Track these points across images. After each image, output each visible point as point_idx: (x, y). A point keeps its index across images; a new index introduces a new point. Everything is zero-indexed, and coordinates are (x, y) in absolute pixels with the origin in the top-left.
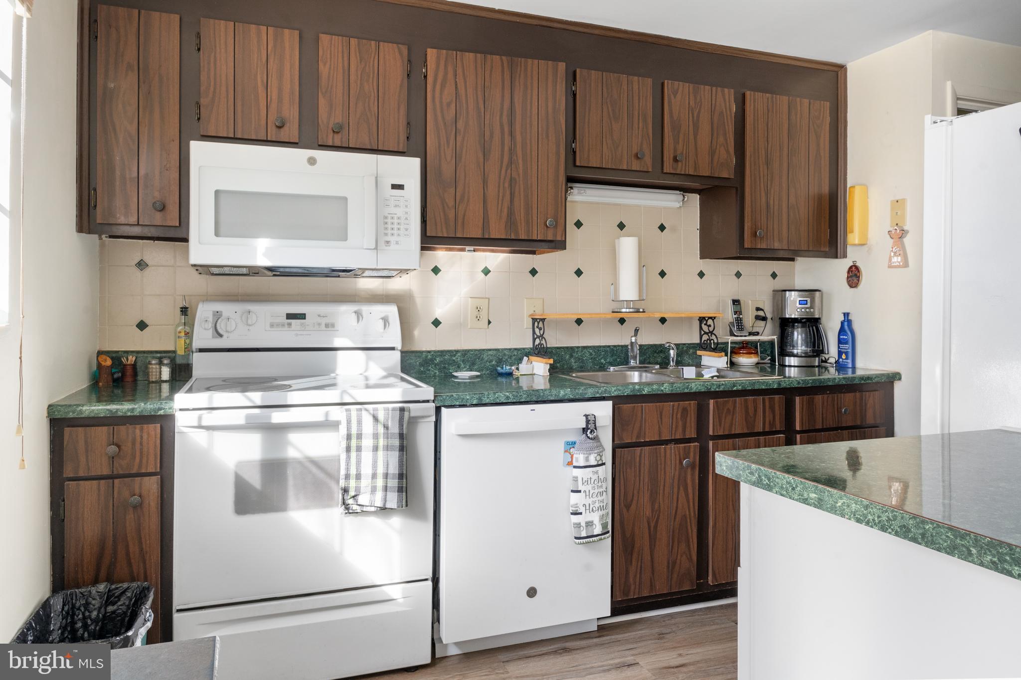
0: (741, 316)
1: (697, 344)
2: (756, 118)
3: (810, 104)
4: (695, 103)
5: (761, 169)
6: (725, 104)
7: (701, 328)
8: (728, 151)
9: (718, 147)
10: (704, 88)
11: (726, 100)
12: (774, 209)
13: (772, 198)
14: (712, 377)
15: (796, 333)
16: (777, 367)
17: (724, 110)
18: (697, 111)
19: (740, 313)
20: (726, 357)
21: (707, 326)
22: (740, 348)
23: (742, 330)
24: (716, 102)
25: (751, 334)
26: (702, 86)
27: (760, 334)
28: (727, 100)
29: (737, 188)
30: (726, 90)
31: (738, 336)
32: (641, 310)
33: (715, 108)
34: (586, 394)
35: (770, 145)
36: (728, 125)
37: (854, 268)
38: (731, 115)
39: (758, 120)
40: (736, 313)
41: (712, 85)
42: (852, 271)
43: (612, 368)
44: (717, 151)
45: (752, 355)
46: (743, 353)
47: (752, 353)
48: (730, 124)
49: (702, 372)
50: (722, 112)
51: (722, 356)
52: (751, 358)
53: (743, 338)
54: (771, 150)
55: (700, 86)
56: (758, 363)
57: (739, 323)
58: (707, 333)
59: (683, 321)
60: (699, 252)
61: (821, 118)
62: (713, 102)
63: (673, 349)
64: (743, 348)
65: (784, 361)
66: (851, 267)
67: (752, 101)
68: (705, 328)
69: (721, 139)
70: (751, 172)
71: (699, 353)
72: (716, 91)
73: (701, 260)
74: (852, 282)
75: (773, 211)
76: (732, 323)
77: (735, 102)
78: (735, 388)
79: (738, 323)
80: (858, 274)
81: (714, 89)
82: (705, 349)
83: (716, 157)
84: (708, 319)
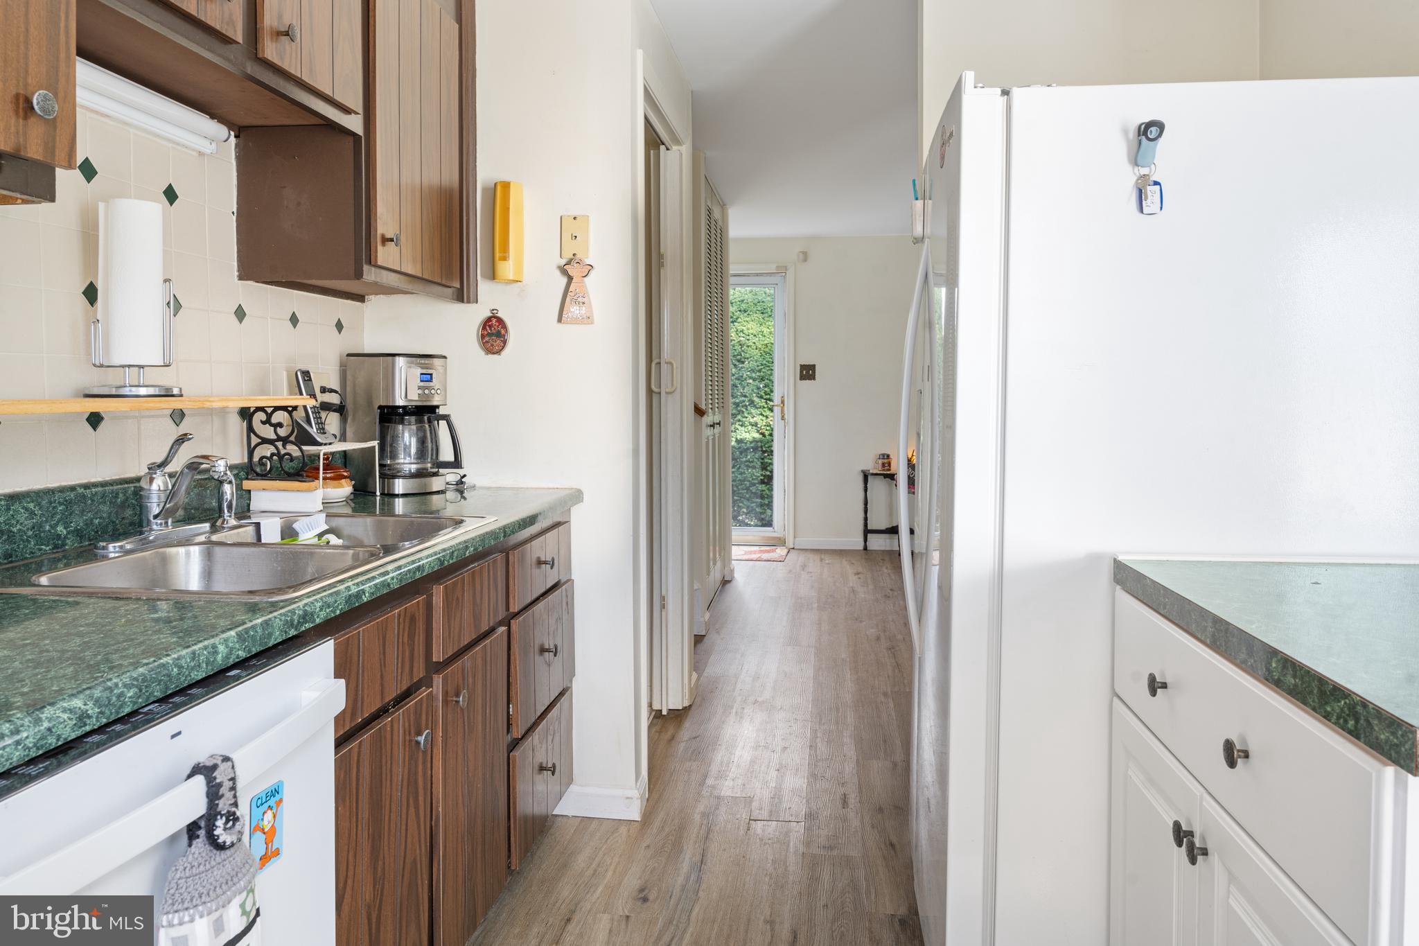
1: (243, 467)
7: (249, 429)
14: (320, 535)
15: (407, 435)
16: (378, 498)
21: (271, 425)
23: (324, 432)
29: (359, 139)
32: (176, 391)
34: (270, 635)
37: (494, 321)
42: (490, 326)
43: (111, 547)
45: (343, 481)
46: (327, 479)
47: (342, 477)
49: (294, 526)
51: (317, 488)
52: (344, 486)
57: (317, 419)
58: (270, 441)
59: (212, 416)
60: (235, 264)
61: (451, 50)
63: (230, 482)
65: (391, 486)
66: (489, 319)
68: (264, 430)
71: (247, 485)
73: (240, 281)
74: (492, 345)
76: (305, 419)
80: (503, 332)
82: (263, 475)
84: (273, 412)
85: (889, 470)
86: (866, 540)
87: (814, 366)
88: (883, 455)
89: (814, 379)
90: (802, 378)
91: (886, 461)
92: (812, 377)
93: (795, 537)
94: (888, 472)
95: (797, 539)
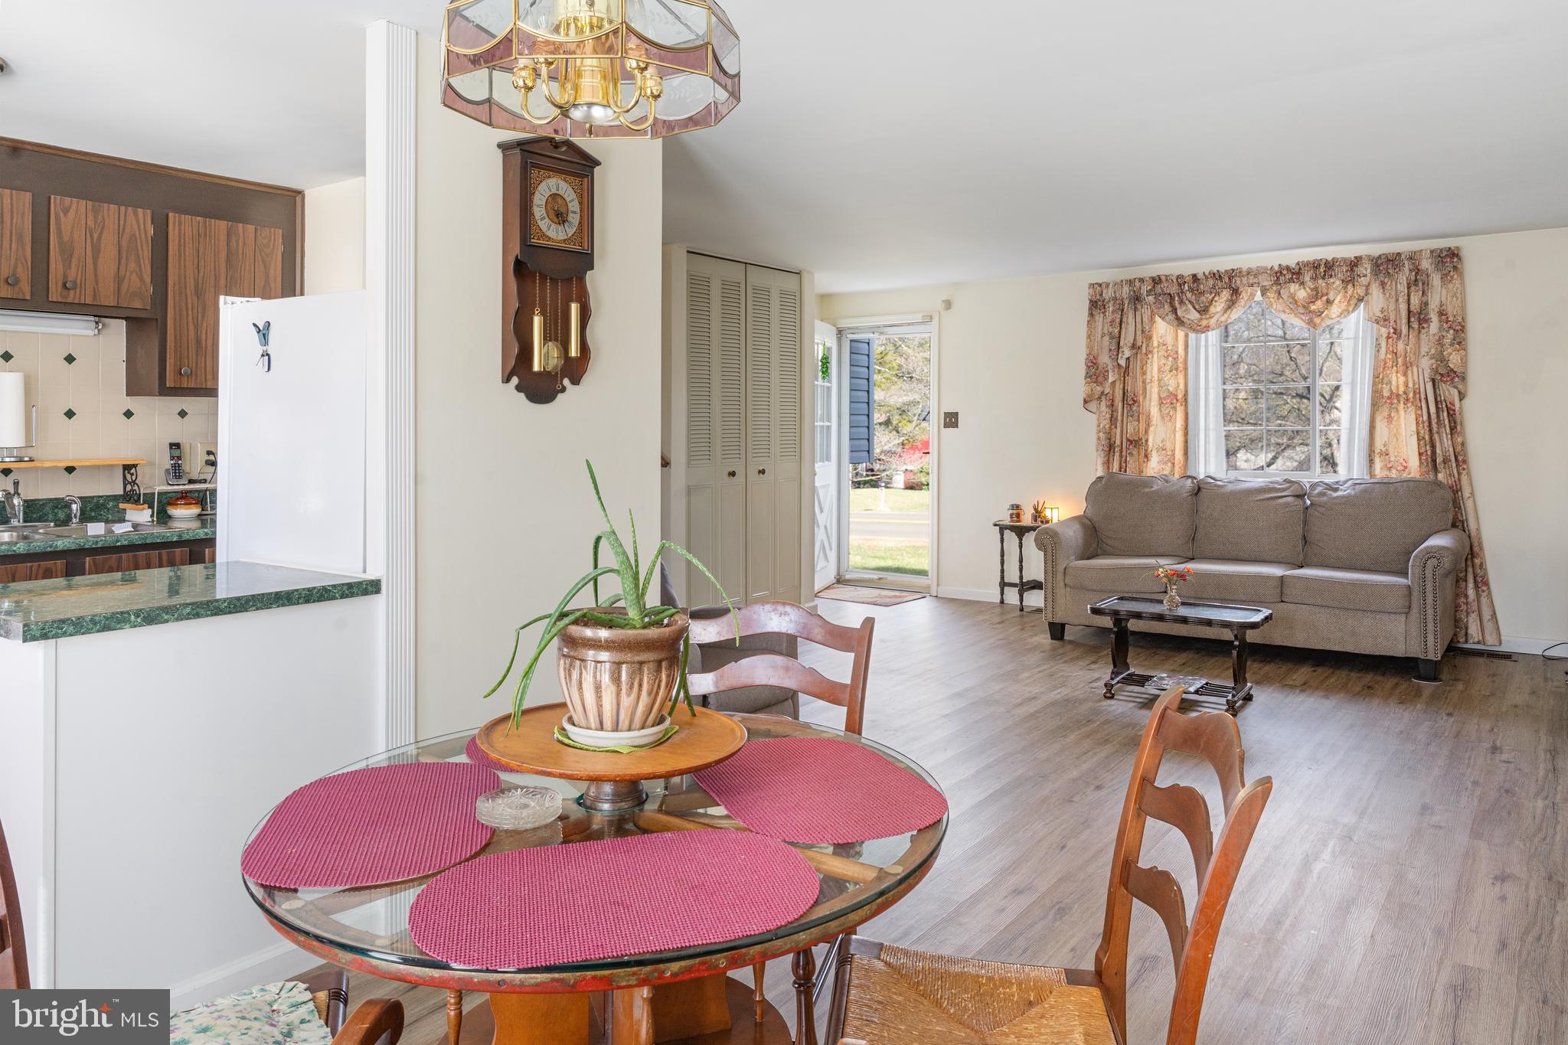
0: (180, 462)
1: (120, 496)
2: (182, 243)
3: (256, 230)
4: (95, 223)
5: (189, 301)
6: (139, 226)
7: (124, 476)
8: (142, 279)
9: (128, 274)
10: (109, 208)
11: (140, 223)
12: (206, 344)
13: (204, 332)
17: (137, 233)
18: (99, 232)
19: (179, 458)
20: (150, 510)
21: (131, 474)
22: (178, 499)
23: (179, 478)
24: (125, 223)
25: (191, 482)
26: (106, 205)
27: (208, 481)
28: (142, 223)
29: (157, 319)
30: (140, 211)
31: (173, 485)
33: (124, 229)
35: (201, 274)
36: (142, 250)
38: (147, 238)
39: (185, 246)
40: (172, 458)
41: (119, 205)
44: (127, 280)
45: (192, 506)
46: (181, 504)
47: (190, 504)
48: (145, 247)
49: (113, 528)
50: (134, 235)
51: (144, 509)
52: (191, 508)
53: (181, 487)
54: (203, 281)
55: (102, 204)
56: (199, 515)
57: (177, 471)
58: (130, 483)
59: (100, 469)
60: (126, 388)
61: (271, 246)
62: (122, 222)
63: (76, 503)
64: (182, 498)
67: (177, 224)
68: (128, 477)
69: (132, 265)
70: (174, 303)
71: (122, 506)
72: (126, 212)
73: (128, 397)
75: (206, 347)
76: (167, 471)
77: (153, 222)
78: (119, 544)
79: (175, 473)
81: (123, 208)
82: (128, 502)
83: (125, 286)
84: (131, 467)
85: (1019, 521)
86: (1002, 593)
87: (957, 414)
88: (1012, 506)
89: (957, 426)
90: (946, 426)
91: (1015, 512)
92: (955, 425)
93: (938, 585)
94: (1018, 524)
95: (940, 587)
